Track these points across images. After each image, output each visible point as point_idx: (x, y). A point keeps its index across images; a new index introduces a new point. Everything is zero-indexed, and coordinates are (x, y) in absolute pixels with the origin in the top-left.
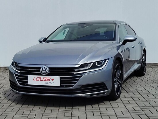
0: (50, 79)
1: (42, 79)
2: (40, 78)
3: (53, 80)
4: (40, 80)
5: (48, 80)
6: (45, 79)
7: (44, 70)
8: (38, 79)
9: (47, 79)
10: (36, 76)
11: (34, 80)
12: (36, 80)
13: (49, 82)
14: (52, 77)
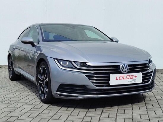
0: (132, 76)
1: (125, 78)
2: (123, 77)
3: (135, 77)
4: (123, 79)
5: (131, 78)
6: (128, 77)
7: (125, 67)
8: (121, 78)
9: (130, 76)
10: (119, 75)
11: (116, 79)
12: (119, 79)
13: (132, 79)
14: (134, 74)
